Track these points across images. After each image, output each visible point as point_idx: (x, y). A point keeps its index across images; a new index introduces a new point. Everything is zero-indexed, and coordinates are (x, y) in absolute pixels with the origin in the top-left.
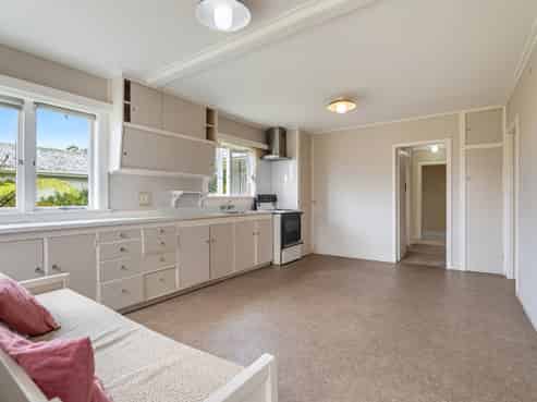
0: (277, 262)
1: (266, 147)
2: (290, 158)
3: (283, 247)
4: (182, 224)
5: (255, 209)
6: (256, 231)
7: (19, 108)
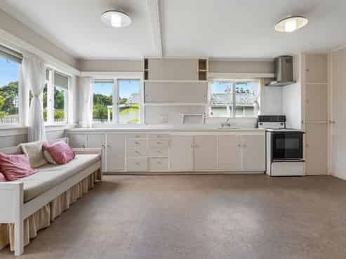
0: (268, 173)
1: (272, 75)
2: (295, 82)
3: (272, 162)
4: (173, 134)
5: (257, 127)
6: (242, 144)
7: (113, 82)
